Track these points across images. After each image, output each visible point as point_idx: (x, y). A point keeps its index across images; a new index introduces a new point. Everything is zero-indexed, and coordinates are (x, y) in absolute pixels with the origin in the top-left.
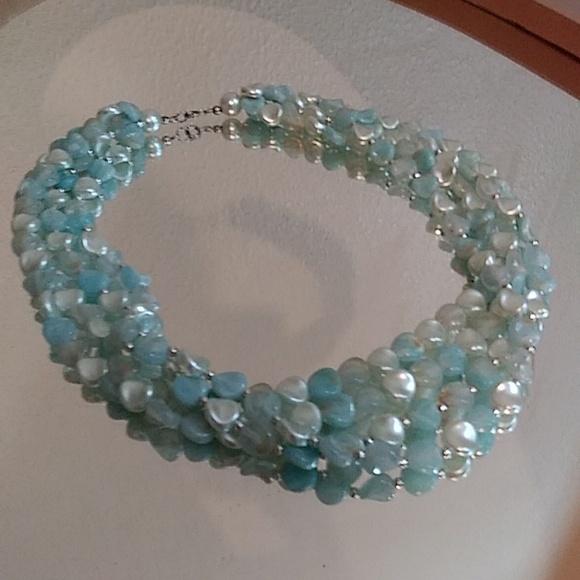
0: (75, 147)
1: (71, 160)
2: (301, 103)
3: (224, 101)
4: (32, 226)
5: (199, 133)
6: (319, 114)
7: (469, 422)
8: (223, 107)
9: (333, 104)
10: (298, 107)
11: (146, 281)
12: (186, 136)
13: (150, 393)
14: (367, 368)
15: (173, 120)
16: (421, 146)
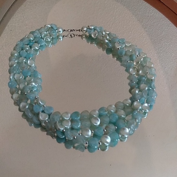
0: (36, 34)
1: (34, 38)
2: (104, 33)
3: (83, 28)
4: (16, 54)
5: (74, 36)
6: (108, 37)
7: (110, 137)
8: (82, 30)
9: (113, 35)
10: (103, 34)
11: (40, 76)
12: (70, 36)
13: (27, 107)
14: (89, 115)
15: (67, 31)
16: (133, 53)
